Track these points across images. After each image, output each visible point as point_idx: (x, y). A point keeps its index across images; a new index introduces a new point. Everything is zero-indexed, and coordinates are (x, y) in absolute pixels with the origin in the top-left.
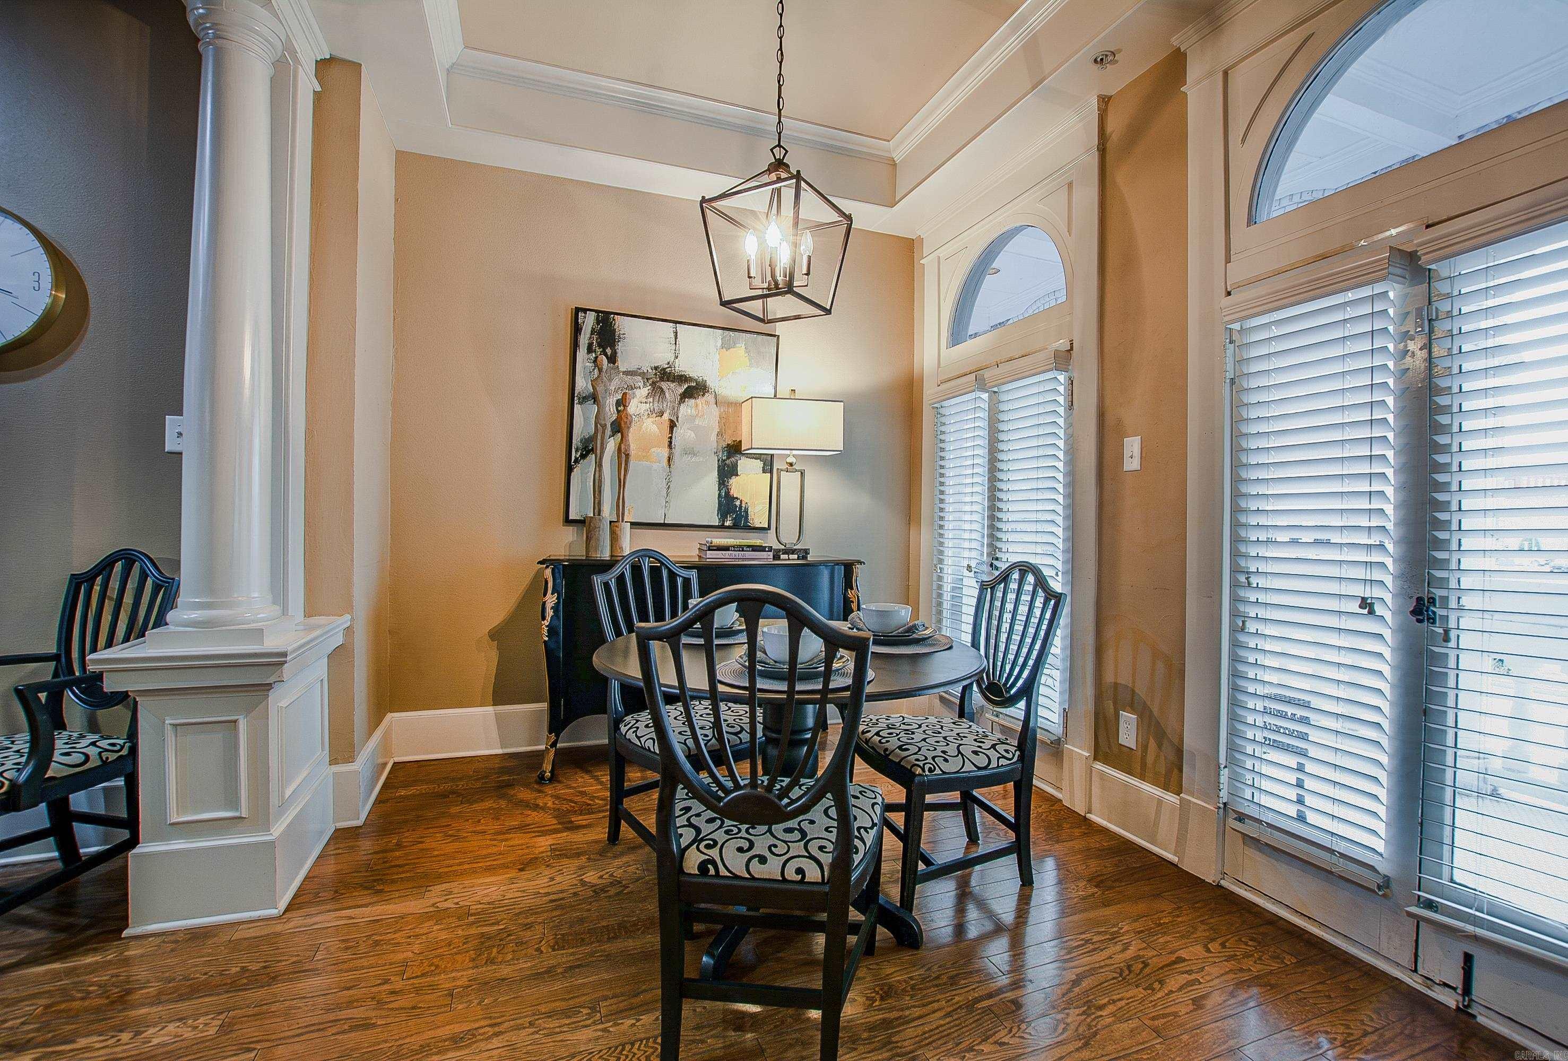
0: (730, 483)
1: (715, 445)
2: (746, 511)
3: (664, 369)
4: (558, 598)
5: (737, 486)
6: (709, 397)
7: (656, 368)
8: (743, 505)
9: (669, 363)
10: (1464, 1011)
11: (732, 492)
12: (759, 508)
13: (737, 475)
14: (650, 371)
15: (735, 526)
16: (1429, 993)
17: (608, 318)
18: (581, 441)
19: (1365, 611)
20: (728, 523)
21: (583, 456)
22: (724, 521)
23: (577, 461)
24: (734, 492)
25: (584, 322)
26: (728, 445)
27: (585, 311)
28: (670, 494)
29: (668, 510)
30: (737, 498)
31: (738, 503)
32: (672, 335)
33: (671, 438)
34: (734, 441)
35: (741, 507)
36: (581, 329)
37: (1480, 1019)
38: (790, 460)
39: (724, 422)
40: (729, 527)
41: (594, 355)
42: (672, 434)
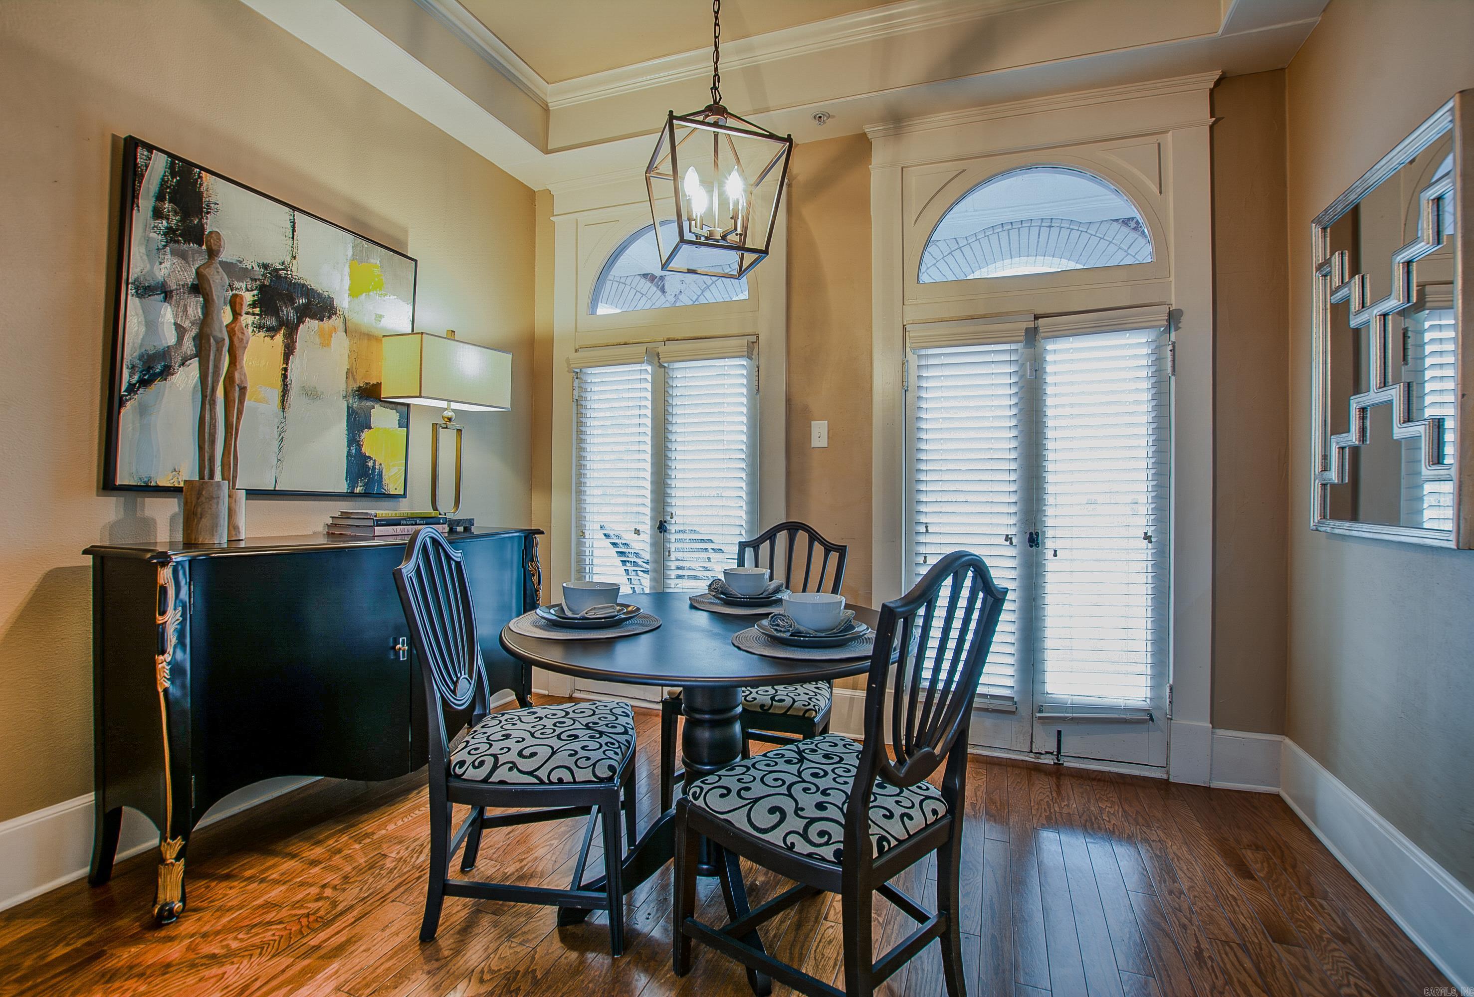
0: (362, 437)
1: (343, 386)
2: (380, 474)
3: (277, 270)
4: (184, 615)
5: (370, 443)
6: (335, 321)
7: (265, 266)
8: (377, 467)
9: (283, 263)
10: (1058, 765)
11: (364, 450)
12: (394, 471)
13: (370, 428)
14: (256, 268)
15: (366, 495)
16: (1040, 761)
17: (190, 172)
18: (141, 357)
19: (1008, 543)
20: (358, 490)
21: (144, 383)
22: (353, 488)
23: (132, 389)
24: (366, 450)
25: (147, 166)
26: (360, 387)
27: (150, 148)
28: (285, 449)
29: (281, 472)
30: (370, 458)
31: (370, 464)
32: (289, 225)
33: (286, 370)
34: (367, 384)
35: (374, 468)
36: (143, 176)
37: (1065, 764)
38: (446, 414)
39: (355, 357)
40: (360, 495)
41: (164, 222)
42: (287, 364)
